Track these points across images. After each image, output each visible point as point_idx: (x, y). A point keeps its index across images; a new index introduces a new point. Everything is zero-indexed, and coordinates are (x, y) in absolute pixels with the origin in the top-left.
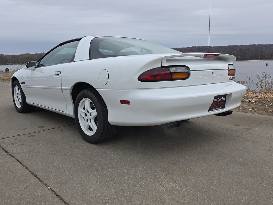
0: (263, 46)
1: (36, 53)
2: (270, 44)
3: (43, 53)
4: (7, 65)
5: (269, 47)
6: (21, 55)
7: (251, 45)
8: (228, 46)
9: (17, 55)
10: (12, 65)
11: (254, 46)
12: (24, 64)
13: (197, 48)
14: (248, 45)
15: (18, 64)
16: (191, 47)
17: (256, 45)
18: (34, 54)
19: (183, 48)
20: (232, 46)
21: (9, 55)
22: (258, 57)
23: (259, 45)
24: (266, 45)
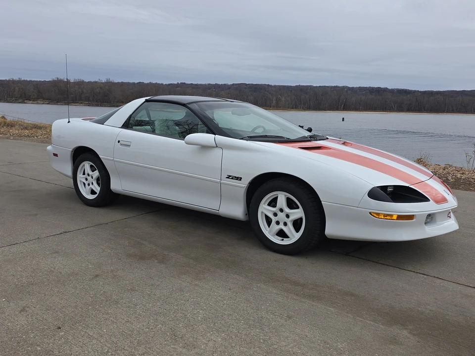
0: (349, 88)
2: (360, 87)
5: (358, 91)
7: (332, 87)
8: (296, 86)
14: (327, 86)
16: (238, 84)
19: (225, 84)
22: (340, 107)
23: (343, 87)
24: (353, 88)
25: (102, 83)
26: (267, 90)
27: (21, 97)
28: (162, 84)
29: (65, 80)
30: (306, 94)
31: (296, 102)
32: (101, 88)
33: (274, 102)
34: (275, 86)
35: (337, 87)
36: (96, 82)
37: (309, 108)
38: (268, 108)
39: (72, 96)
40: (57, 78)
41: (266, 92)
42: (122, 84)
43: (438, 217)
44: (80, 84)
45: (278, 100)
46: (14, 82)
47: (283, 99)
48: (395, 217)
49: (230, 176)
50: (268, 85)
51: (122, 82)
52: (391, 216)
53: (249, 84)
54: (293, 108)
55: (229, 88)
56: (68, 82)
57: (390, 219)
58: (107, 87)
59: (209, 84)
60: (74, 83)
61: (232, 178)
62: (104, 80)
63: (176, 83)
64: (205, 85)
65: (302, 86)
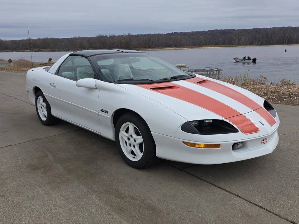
0: (292, 28)
1: (38, 38)
3: (46, 38)
4: (7, 52)
6: (23, 41)
7: (279, 28)
8: (253, 29)
9: (17, 40)
10: (13, 51)
11: (283, 28)
12: (26, 51)
13: (219, 31)
14: (276, 28)
15: (20, 50)
16: (212, 30)
17: (285, 28)
18: (36, 40)
19: (203, 31)
20: (259, 28)
21: (9, 41)
22: (285, 41)
23: (288, 27)
24: (296, 27)
25: (126, 36)
26: (232, 33)
27: (80, 48)
28: (162, 34)
29: (104, 36)
30: (260, 34)
31: (252, 40)
32: (125, 39)
33: (237, 41)
34: (238, 30)
35: (283, 27)
36: (122, 36)
37: (262, 44)
38: (232, 45)
39: (108, 45)
40: (100, 35)
41: (232, 35)
42: (138, 36)
43: (249, 144)
44: (113, 37)
45: (239, 40)
46: (76, 39)
47: (243, 38)
48: (202, 146)
49: (103, 110)
50: (233, 29)
51: (138, 35)
52: (199, 145)
53: (219, 30)
54: (250, 44)
55: (206, 34)
56: (106, 37)
57: (198, 147)
58: (128, 39)
59: (193, 32)
60: (109, 37)
61: (103, 111)
62: (127, 34)
63: (171, 33)
64: (190, 32)
65: (257, 28)
